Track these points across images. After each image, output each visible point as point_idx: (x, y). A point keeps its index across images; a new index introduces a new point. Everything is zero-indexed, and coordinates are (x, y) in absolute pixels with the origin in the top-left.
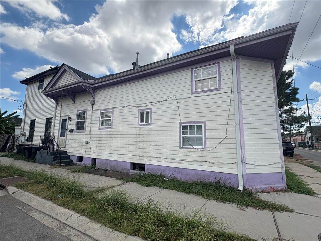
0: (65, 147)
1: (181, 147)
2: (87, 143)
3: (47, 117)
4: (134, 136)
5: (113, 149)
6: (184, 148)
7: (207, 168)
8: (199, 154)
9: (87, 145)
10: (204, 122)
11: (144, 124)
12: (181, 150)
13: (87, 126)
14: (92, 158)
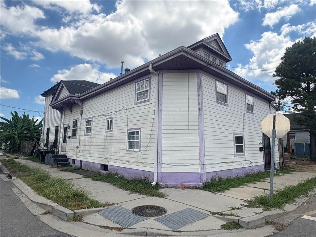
0: (65, 152)
1: (127, 150)
2: (78, 147)
3: (56, 126)
4: (103, 141)
5: (91, 152)
6: (129, 151)
7: (140, 167)
8: (136, 156)
9: (77, 149)
10: (140, 129)
11: (109, 131)
12: (127, 152)
13: (78, 133)
14: (80, 161)
